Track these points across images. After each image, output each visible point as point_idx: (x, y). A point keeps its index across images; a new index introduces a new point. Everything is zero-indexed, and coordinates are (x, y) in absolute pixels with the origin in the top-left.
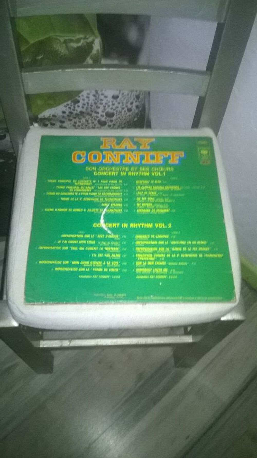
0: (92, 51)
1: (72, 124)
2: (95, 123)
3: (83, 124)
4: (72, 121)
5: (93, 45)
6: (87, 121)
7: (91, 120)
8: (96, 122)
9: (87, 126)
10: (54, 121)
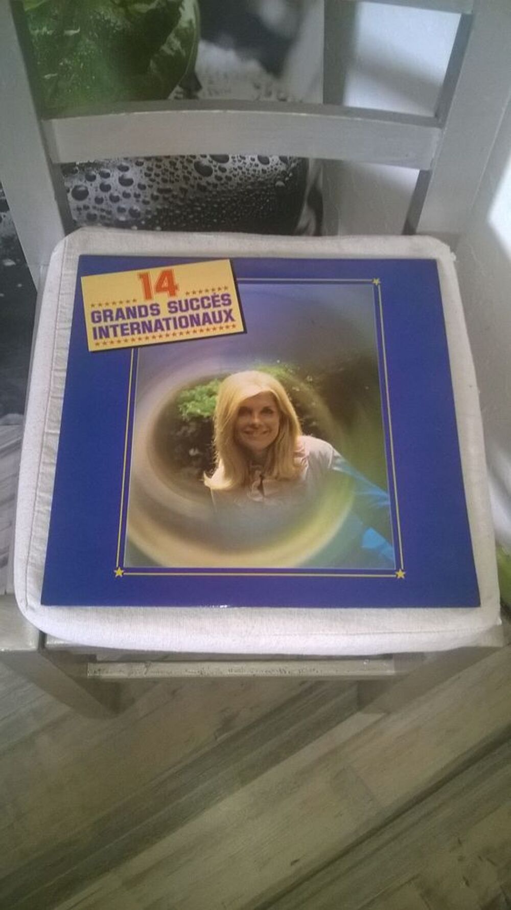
0: (177, 22)
1: (143, 172)
2: (189, 170)
3: (167, 170)
4: (143, 167)
5: (181, 9)
6: (173, 164)
7: (182, 163)
8: (191, 167)
9: (172, 174)
10: (107, 168)
